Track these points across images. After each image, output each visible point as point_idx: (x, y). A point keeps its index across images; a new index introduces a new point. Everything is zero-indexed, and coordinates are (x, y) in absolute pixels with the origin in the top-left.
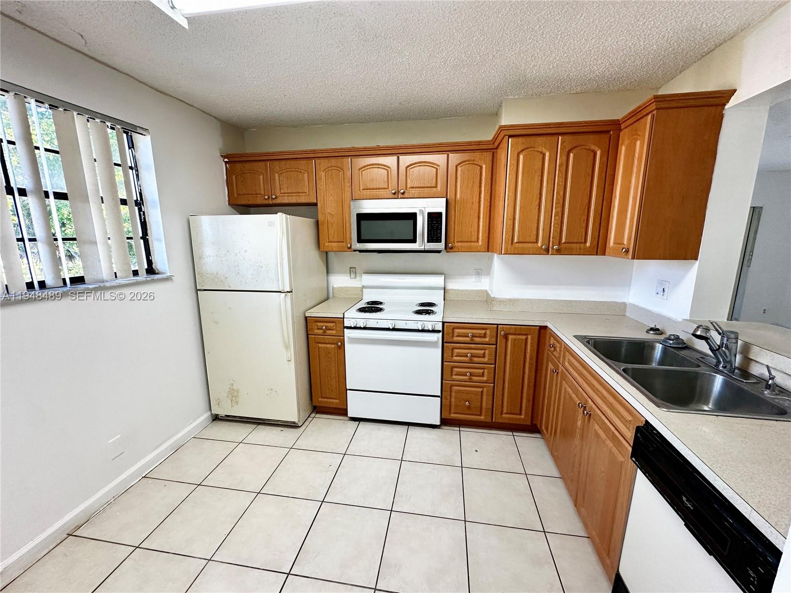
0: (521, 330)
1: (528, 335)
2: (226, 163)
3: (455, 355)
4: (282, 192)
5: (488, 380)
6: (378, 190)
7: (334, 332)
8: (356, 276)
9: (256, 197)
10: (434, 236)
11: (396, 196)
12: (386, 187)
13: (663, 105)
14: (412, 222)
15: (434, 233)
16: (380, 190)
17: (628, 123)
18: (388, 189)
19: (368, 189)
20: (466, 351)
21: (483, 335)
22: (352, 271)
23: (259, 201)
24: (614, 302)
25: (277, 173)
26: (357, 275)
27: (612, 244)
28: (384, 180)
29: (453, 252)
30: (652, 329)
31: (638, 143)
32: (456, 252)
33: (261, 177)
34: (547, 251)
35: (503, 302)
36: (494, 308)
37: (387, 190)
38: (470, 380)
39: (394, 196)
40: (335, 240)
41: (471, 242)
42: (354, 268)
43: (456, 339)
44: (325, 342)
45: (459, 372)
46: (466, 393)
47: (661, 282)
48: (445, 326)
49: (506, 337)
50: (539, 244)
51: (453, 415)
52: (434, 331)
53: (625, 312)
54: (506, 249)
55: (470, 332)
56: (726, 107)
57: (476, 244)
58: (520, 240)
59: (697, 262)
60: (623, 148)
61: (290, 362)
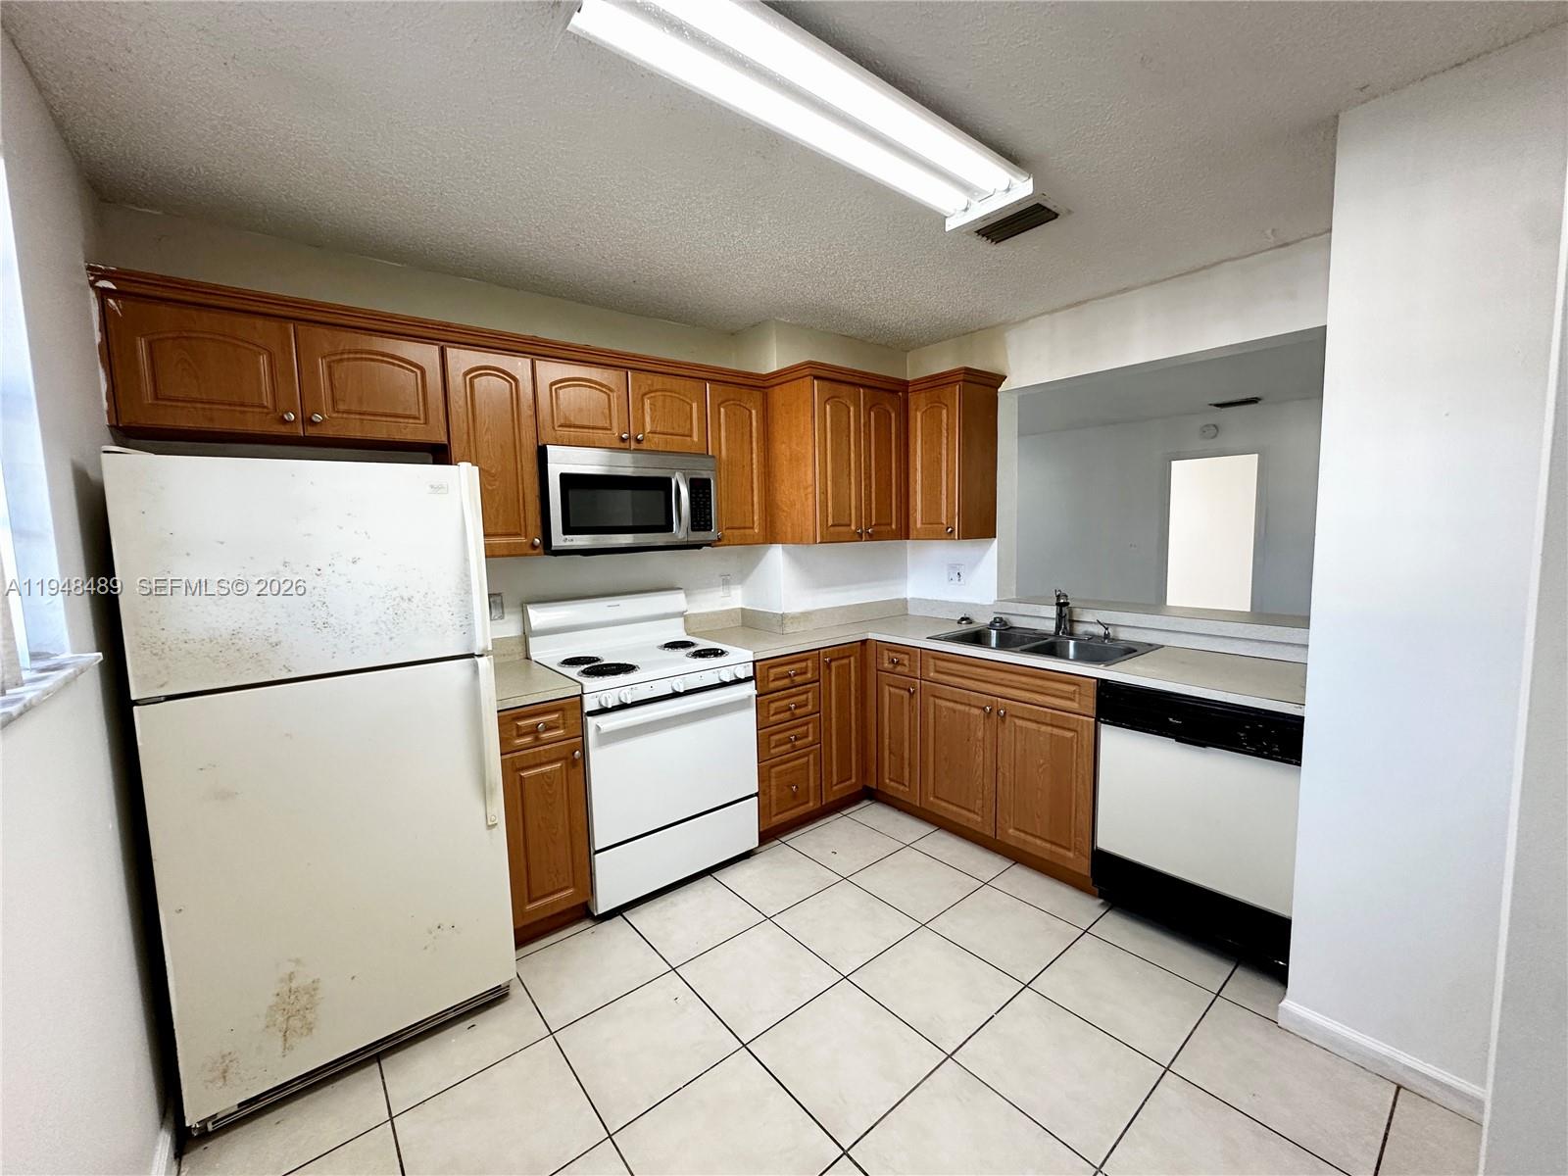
0: (841, 652)
1: (849, 656)
2: (103, 293)
3: (772, 712)
4: (342, 407)
5: (814, 741)
6: (591, 431)
7: (560, 732)
8: (503, 613)
9: (242, 412)
10: (701, 517)
11: (626, 445)
12: (607, 425)
13: (969, 378)
14: (662, 494)
15: (700, 514)
16: (595, 431)
17: (918, 387)
18: (610, 430)
19: (570, 426)
20: (786, 702)
21: (803, 670)
22: (494, 602)
23: (253, 424)
24: (898, 599)
25: (323, 357)
26: (506, 610)
27: (919, 525)
28: (603, 413)
29: (722, 545)
30: (963, 619)
31: (944, 412)
32: (725, 545)
33: (263, 360)
34: (860, 537)
35: (797, 618)
36: (788, 630)
37: (609, 432)
38: (794, 749)
39: (622, 445)
40: (500, 531)
41: (745, 528)
42: (499, 594)
43: (773, 685)
44: (538, 761)
45: (780, 740)
46: (791, 773)
47: (952, 567)
48: (757, 667)
49: (828, 666)
50: (853, 528)
51: (774, 819)
52: (738, 681)
53: (907, 609)
54: (822, 537)
55: (791, 669)
56: (999, 390)
57: (751, 531)
58: (836, 522)
59: (996, 540)
60: (919, 414)
61: (494, 830)
